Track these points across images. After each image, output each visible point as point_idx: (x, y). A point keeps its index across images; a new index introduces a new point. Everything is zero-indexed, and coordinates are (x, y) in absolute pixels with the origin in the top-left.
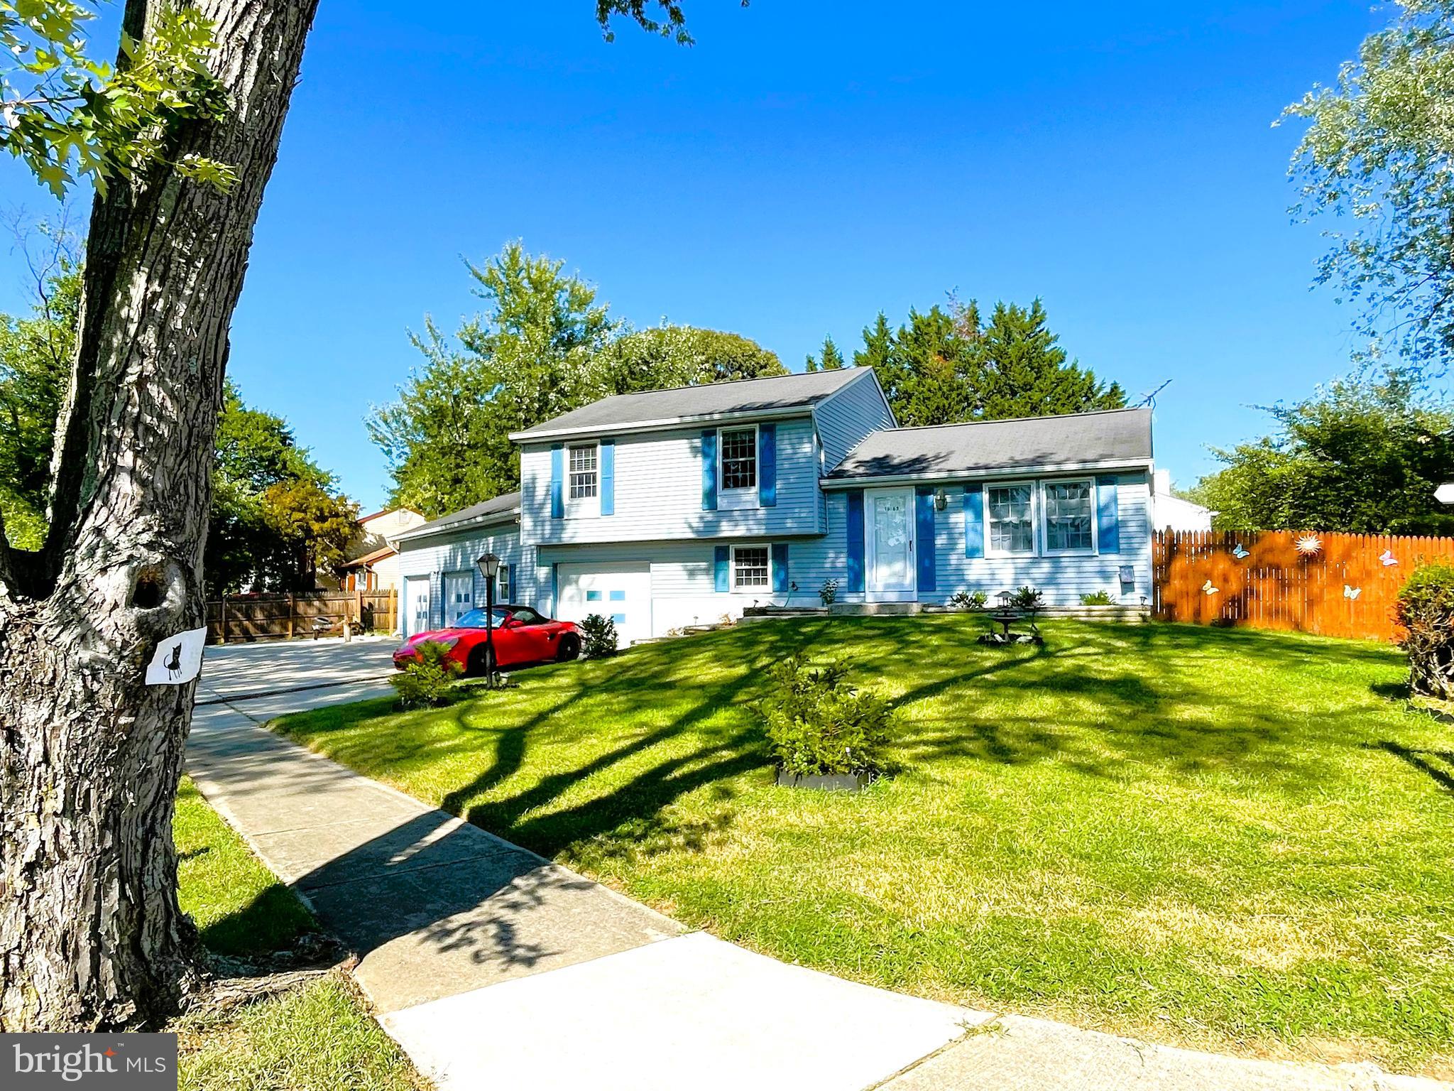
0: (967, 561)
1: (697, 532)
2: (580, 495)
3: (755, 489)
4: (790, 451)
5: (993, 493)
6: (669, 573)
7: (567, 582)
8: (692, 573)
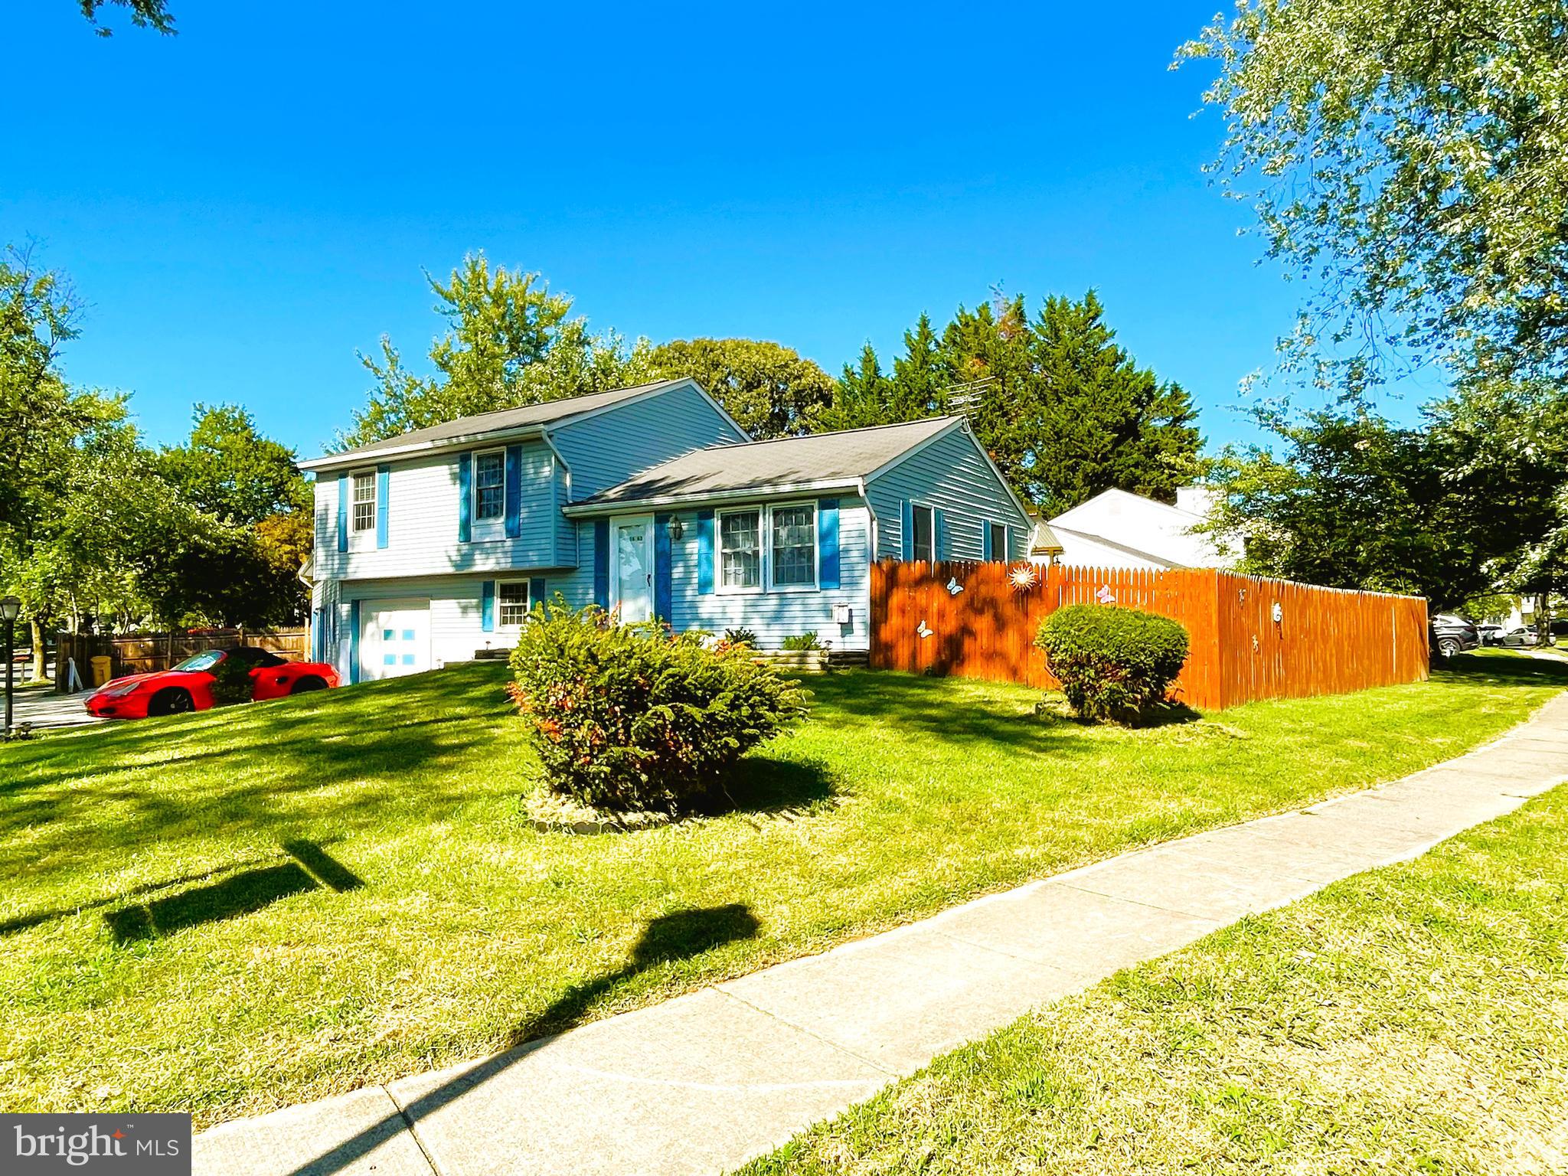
0: (699, 598)
1: (456, 566)
2: (363, 528)
3: (502, 519)
4: (532, 476)
5: (726, 521)
6: (445, 609)
7: (370, 619)
8: (465, 609)
